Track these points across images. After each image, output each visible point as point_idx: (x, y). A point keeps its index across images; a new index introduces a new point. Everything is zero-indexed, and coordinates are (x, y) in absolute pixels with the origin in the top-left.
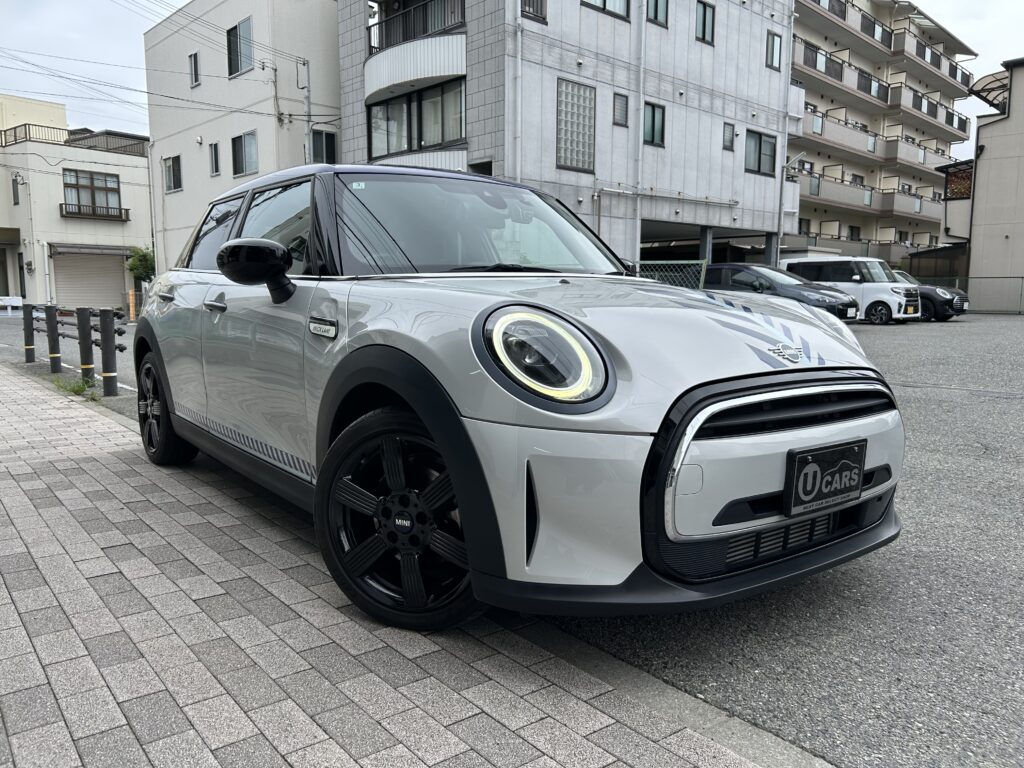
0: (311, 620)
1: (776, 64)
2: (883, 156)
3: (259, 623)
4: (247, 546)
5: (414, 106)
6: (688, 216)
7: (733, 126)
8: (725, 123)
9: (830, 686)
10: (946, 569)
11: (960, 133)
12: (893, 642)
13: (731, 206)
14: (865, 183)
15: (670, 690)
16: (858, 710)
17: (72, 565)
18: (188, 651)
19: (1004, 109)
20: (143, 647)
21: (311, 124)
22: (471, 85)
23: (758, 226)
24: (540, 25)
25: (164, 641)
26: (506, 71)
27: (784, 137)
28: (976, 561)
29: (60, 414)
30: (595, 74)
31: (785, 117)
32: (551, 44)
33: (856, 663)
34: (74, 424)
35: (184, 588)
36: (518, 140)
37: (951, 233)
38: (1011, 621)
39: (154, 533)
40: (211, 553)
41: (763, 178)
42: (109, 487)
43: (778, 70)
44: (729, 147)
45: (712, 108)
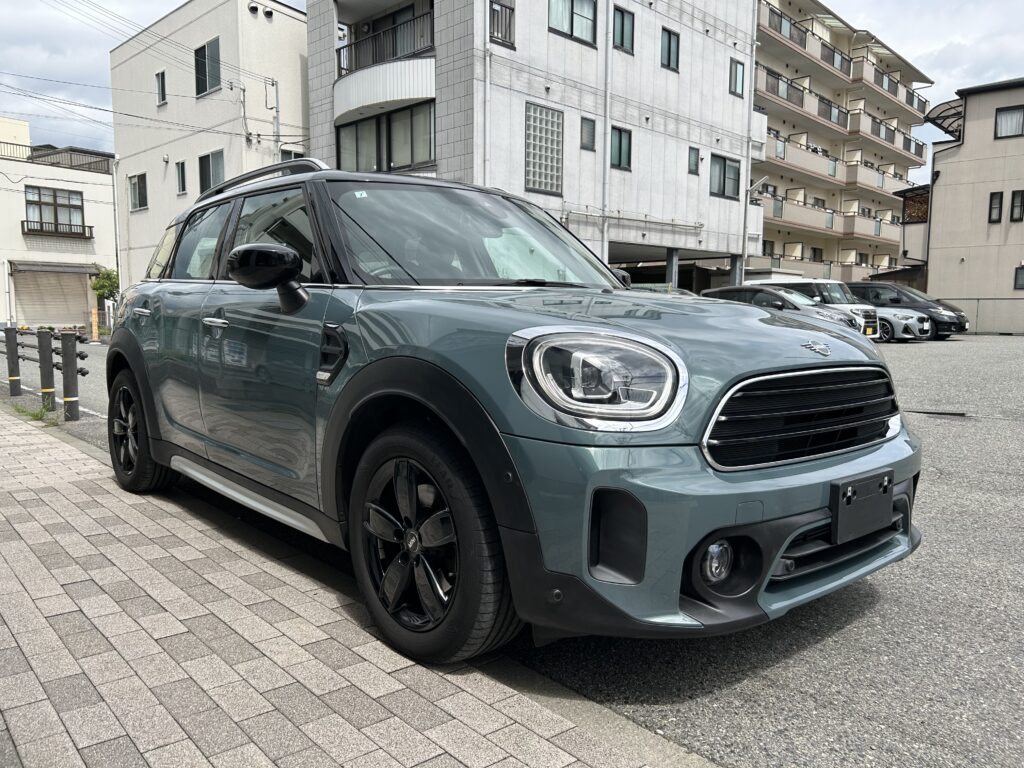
0: (275, 659)
1: (739, 91)
2: (844, 180)
3: (223, 662)
4: (211, 580)
5: (384, 127)
6: (654, 239)
7: (698, 150)
8: (690, 148)
9: (785, 719)
10: (900, 597)
11: (917, 159)
12: (847, 672)
13: (696, 229)
14: (826, 206)
15: (630, 725)
16: (812, 744)
17: (31, 604)
18: (149, 693)
19: (959, 137)
20: (103, 690)
21: (280, 144)
22: (440, 108)
23: (723, 249)
24: (508, 50)
25: (126, 683)
26: (475, 95)
27: (747, 162)
28: (928, 588)
29: (20, 441)
30: (563, 98)
31: (748, 143)
32: (519, 69)
33: (811, 695)
34: (34, 451)
35: (145, 626)
36: (487, 163)
37: (908, 256)
38: (960, 650)
39: (115, 568)
40: (175, 588)
41: (728, 201)
42: (69, 519)
43: (741, 96)
44: (694, 171)
45: (677, 133)
